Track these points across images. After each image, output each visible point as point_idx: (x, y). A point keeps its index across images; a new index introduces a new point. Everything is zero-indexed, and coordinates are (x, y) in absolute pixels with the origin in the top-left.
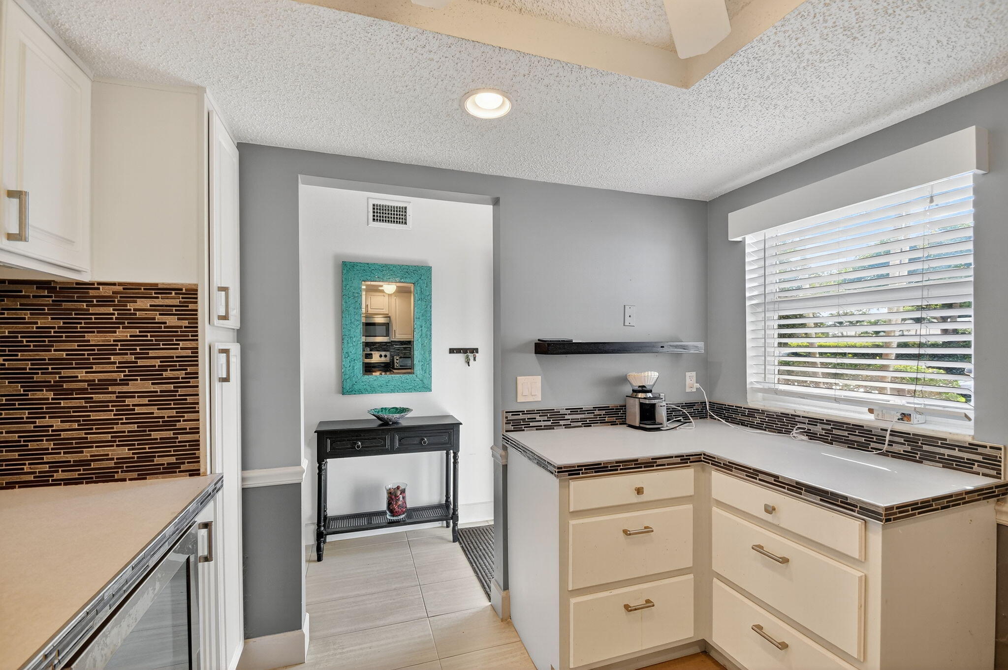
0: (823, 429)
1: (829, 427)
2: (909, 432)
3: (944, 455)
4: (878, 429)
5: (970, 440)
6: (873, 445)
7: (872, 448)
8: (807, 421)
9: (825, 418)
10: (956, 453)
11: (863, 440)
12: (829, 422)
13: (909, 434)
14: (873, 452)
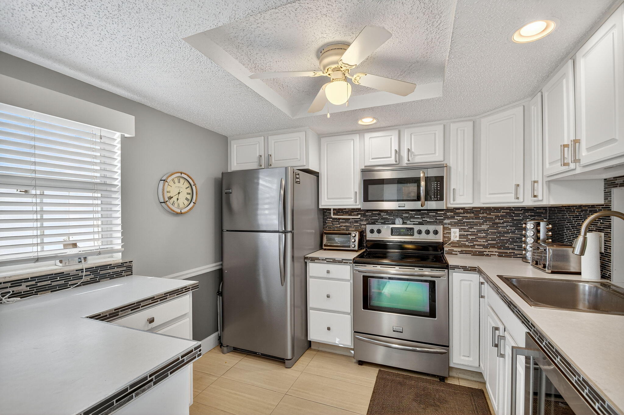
0: (27, 286)
1: (34, 283)
2: (93, 267)
3: (110, 273)
4: (73, 271)
5: (121, 261)
6: (70, 283)
7: (70, 285)
8: (9, 285)
9: (29, 276)
10: (116, 270)
11: (63, 282)
12: (33, 279)
13: (93, 268)
14: (71, 287)
